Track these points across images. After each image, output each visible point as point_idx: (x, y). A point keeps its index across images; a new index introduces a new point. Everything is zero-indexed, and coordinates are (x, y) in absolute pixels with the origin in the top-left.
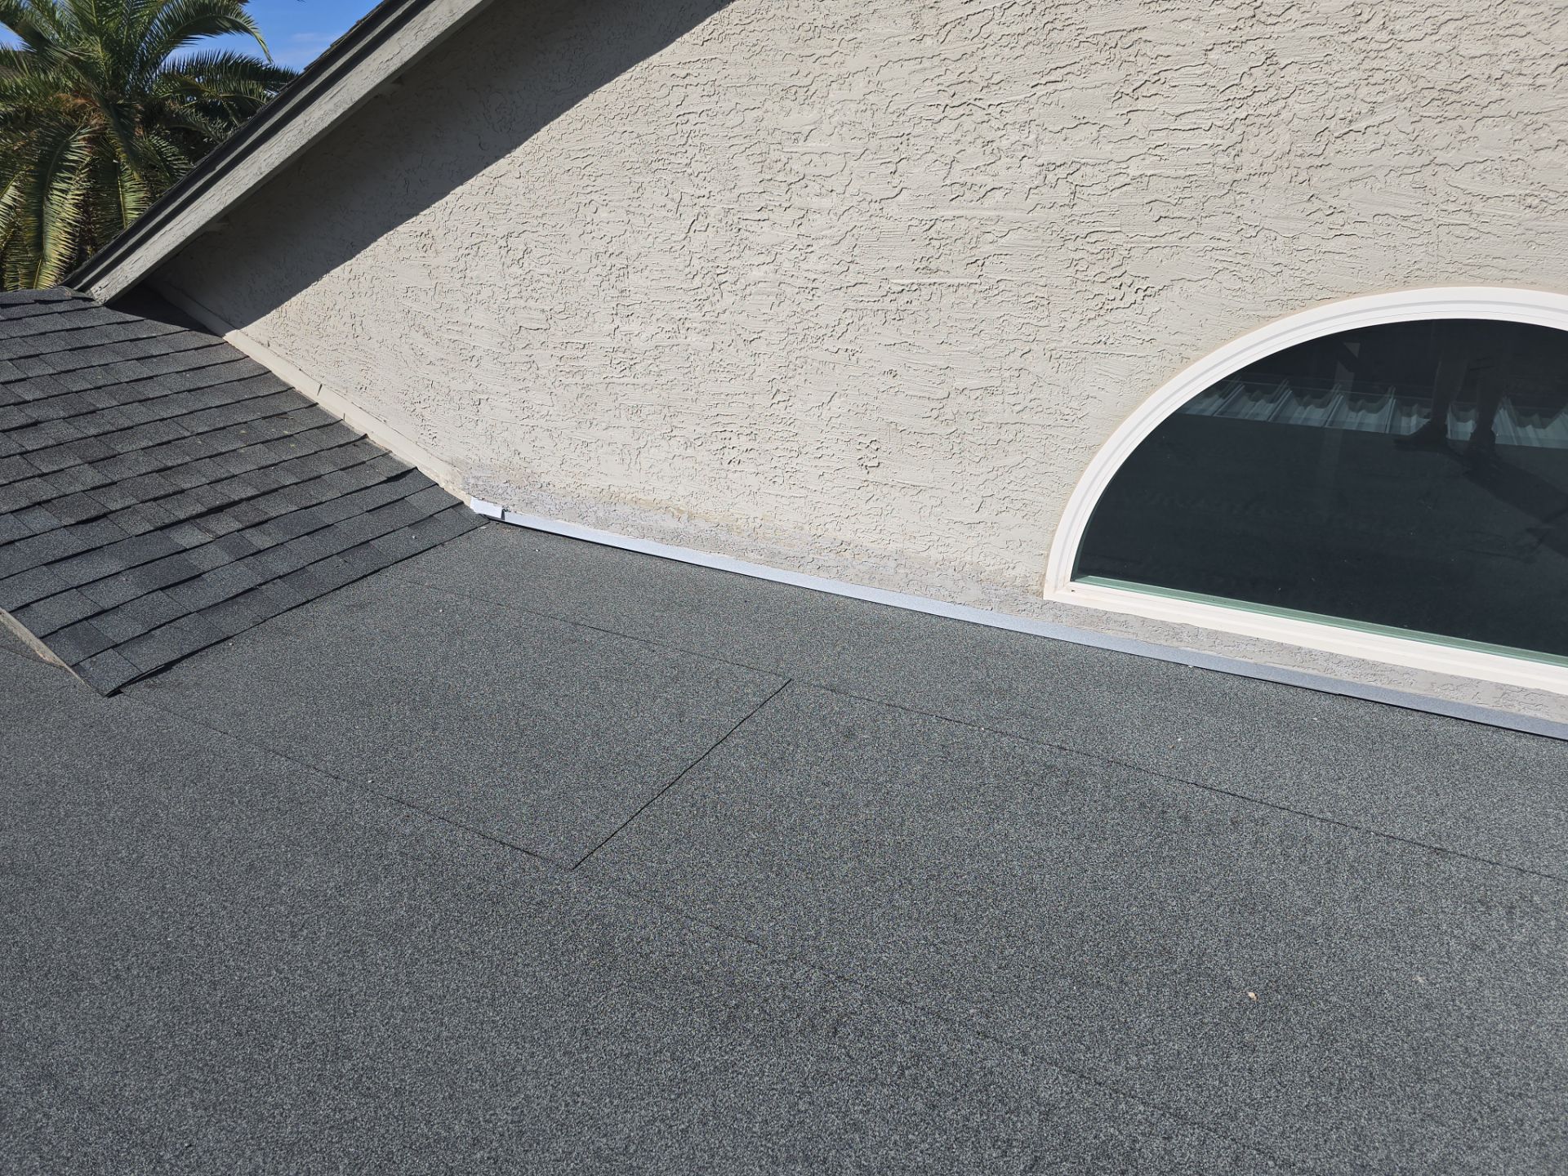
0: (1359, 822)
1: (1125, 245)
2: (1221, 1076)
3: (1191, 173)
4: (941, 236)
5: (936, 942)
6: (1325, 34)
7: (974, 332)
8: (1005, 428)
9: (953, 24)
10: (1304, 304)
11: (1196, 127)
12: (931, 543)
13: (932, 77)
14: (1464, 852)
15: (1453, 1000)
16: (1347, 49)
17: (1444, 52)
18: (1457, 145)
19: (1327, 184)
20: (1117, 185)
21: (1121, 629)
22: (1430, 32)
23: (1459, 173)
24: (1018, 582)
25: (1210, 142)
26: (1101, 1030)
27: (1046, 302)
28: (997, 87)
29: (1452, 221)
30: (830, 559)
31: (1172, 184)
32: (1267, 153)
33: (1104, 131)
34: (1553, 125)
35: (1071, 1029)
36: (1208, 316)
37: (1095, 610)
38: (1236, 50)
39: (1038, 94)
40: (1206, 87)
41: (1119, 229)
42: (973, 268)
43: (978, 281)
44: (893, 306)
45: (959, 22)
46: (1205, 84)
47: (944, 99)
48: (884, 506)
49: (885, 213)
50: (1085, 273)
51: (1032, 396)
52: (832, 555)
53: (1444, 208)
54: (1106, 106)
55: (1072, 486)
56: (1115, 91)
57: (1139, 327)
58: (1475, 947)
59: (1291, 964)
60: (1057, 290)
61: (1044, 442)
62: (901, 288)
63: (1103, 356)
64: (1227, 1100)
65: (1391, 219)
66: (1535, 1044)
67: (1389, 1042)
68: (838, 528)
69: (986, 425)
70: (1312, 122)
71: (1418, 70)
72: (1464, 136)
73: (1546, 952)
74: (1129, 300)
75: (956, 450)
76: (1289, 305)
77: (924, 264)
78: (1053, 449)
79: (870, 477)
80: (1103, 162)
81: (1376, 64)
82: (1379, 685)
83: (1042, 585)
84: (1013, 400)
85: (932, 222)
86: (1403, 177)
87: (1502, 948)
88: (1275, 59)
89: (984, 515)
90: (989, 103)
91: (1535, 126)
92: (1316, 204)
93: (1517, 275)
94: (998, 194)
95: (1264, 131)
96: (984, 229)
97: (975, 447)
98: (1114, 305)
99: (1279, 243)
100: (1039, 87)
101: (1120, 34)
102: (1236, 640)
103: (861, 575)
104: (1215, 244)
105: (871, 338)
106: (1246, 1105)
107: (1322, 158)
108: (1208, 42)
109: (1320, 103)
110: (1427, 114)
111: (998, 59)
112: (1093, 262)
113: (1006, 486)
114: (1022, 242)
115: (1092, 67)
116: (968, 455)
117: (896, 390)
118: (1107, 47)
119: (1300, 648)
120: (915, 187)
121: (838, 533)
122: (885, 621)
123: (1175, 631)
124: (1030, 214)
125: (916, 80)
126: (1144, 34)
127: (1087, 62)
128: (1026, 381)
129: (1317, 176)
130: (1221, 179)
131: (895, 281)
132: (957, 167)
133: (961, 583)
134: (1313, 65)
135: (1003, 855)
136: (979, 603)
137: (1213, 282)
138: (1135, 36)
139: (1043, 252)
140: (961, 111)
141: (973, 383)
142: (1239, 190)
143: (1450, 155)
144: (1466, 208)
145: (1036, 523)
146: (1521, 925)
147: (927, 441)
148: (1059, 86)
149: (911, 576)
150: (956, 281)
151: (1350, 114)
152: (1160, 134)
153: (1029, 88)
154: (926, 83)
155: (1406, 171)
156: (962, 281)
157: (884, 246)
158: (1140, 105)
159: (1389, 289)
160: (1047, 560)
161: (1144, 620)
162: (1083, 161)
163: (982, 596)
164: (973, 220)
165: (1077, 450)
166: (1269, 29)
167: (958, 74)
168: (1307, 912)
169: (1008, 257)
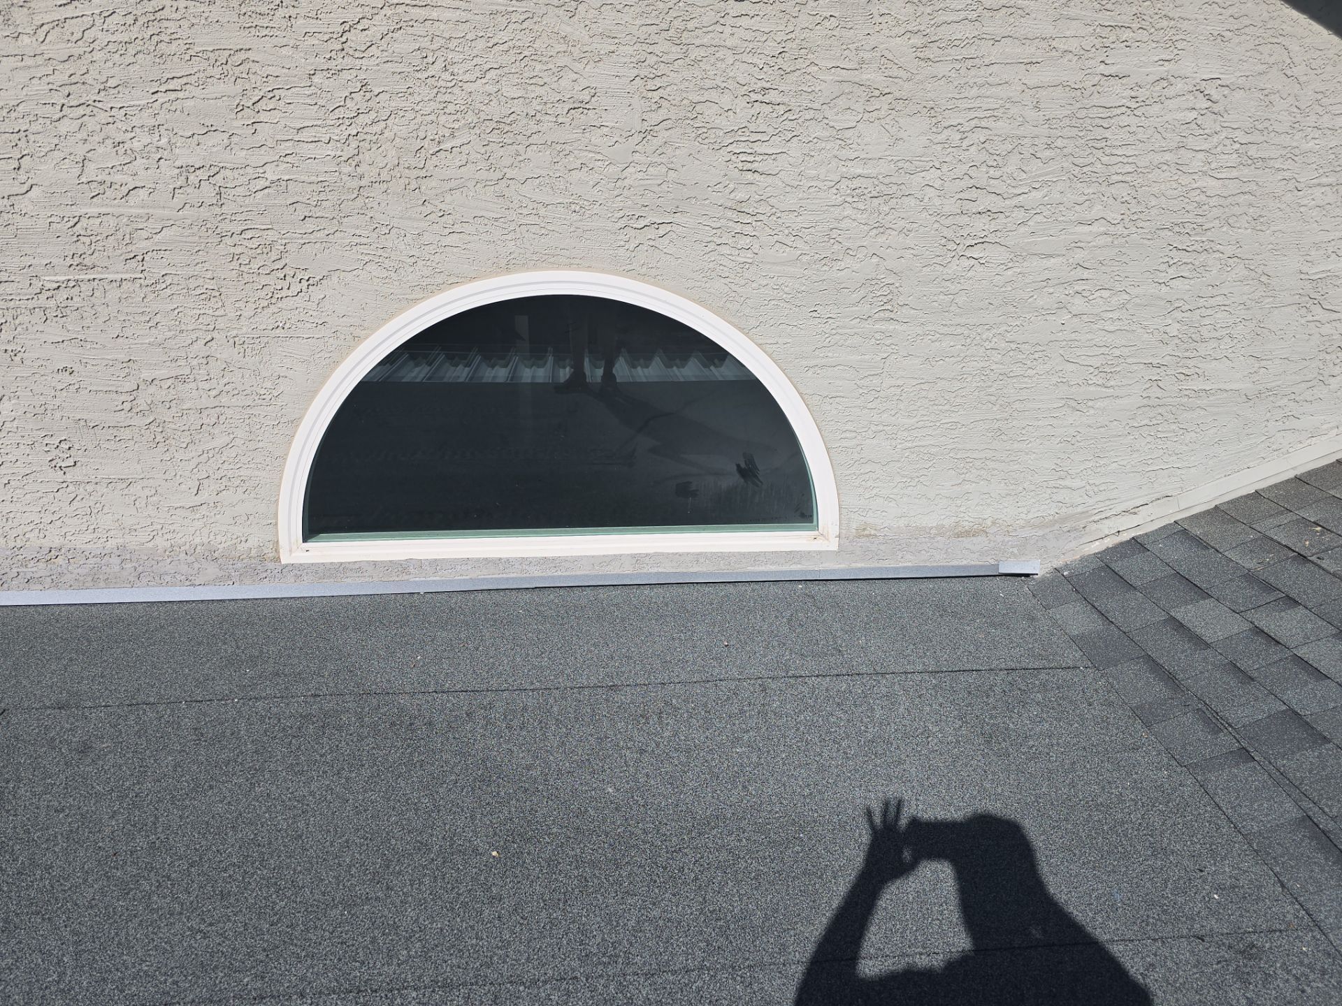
0: (559, 683)
1: (280, 241)
2: (477, 934)
3: (322, 179)
4: (89, 233)
5: (202, 927)
6: (403, 70)
7: (150, 324)
8: (205, 413)
9: (51, 26)
10: (440, 288)
11: (317, 139)
12: (155, 533)
13: (39, 75)
14: (628, 683)
15: (633, 797)
16: (423, 84)
17: (493, 93)
18: (518, 164)
19: (434, 191)
20: (258, 187)
21: (358, 575)
22: (480, 76)
23: (524, 186)
24: (253, 553)
25: (333, 154)
26: (373, 941)
27: (218, 294)
28: (116, 91)
29: (528, 222)
30: (41, 569)
31: (309, 188)
32: (381, 165)
33: (234, 139)
34: (576, 152)
35: (346, 952)
36: (368, 301)
37: (331, 563)
38: (335, 77)
39: (161, 101)
40: (317, 107)
41: (270, 227)
42: (133, 263)
43: (141, 276)
44: (52, 303)
45: (58, 23)
46: (316, 104)
47: (59, 99)
48: (92, 504)
49: (17, 210)
50: (248, 266)
51: (226, 381)
52: (42, 565)
53: (520, 212)
54: (232, 117)
55: (284, 458)
56: (236, 104)
57: (311, 313)
58: (642, 751)
59: (522, 815)
60: (225, 282)
61: (247, 421)
62: (56, 285)
63: (284, 339)
64: (483, 952)
65: (486, 220)
66: (684, 809)
67: (595, 847)
68: (42, 535)
69: (185, 412)
70: (410, 141)
71: (478, 106)
72: (521, 158)
73: (683, 738)
74: (295, 288)
75: (159, 438)
76: (428, 290)
77: (77, 260)
78: (258, 427)
79: (68, 477)
80: (240, 166)
81: (447, 97)
82: (560, 573)
83: (277, 551)
84: (207, 386)
85: (76, 219)
86: (487, 188)
87: (658, 745)
88: (369, 87)
89: (204, 496)
90: (110, 106)
91: (564, 153)
92: (429, 208)
93: (577, 261)
94: (142, 193)
95: (375, 147)
96: (135, 226)
97: (179, 433)
98: (284, 293)
99: (409, 238)
100: (159, 94)
101: (229, 52)
102: (453, 563)
103: (82, 578)
104: (357, 240)
105: (33, 337)
106: (498, 948)
107: (424, 170)
108: (309, 68)
109: (412, 127)
110: (493, 140)
111: (110, 64)
112: (253, 256)
113: (220, 466)
114: (178, 238)
115: (208, 80)
116: (173, 442)
117: (77, 386)
118: (218, 63)
119: (500, 559)
120: (47, 183)
121: (43, 541)
122: (120, 620)
123: (403, 567)
124: (180, 212)
125: (22, 77)
126: (249, 54)
127: (201, 75)
128: (215, 368)
129: (425, 184)
130: (348, 185)
131: (47, 278)
132: (90, 167)
133: (196, 565)
134: (400, 95)
135: (267, 815)
136: (218, 581)
137: (364, 272)
138: (242, 56)
139: (202, 248)
140: (81, 111)
141: (162, 373)
142: (366, 195)
143: (515, 172)
144: (534, 212)
145: (258, 496)
146: (667, 724)
147: (125, 434)
148: (181, 95)
149: (140, 569)
150: (118, 277)
151: (437, 136)
152: (288, 144)
153: (149, 95)
154: (33, 81)
155: (488, 183)
156: (124, 276)
157: (24, 243)
158: (263, 117)
159: (497, 274)
160: (277, 528)
161: (375, 564)
162: (221, 165)
163: (221, 574)
164: (122, 217)
165: (280, 426)
166: (358, 62)
167: (68, 75)
168: (529, 768)
169: (167, 252)
